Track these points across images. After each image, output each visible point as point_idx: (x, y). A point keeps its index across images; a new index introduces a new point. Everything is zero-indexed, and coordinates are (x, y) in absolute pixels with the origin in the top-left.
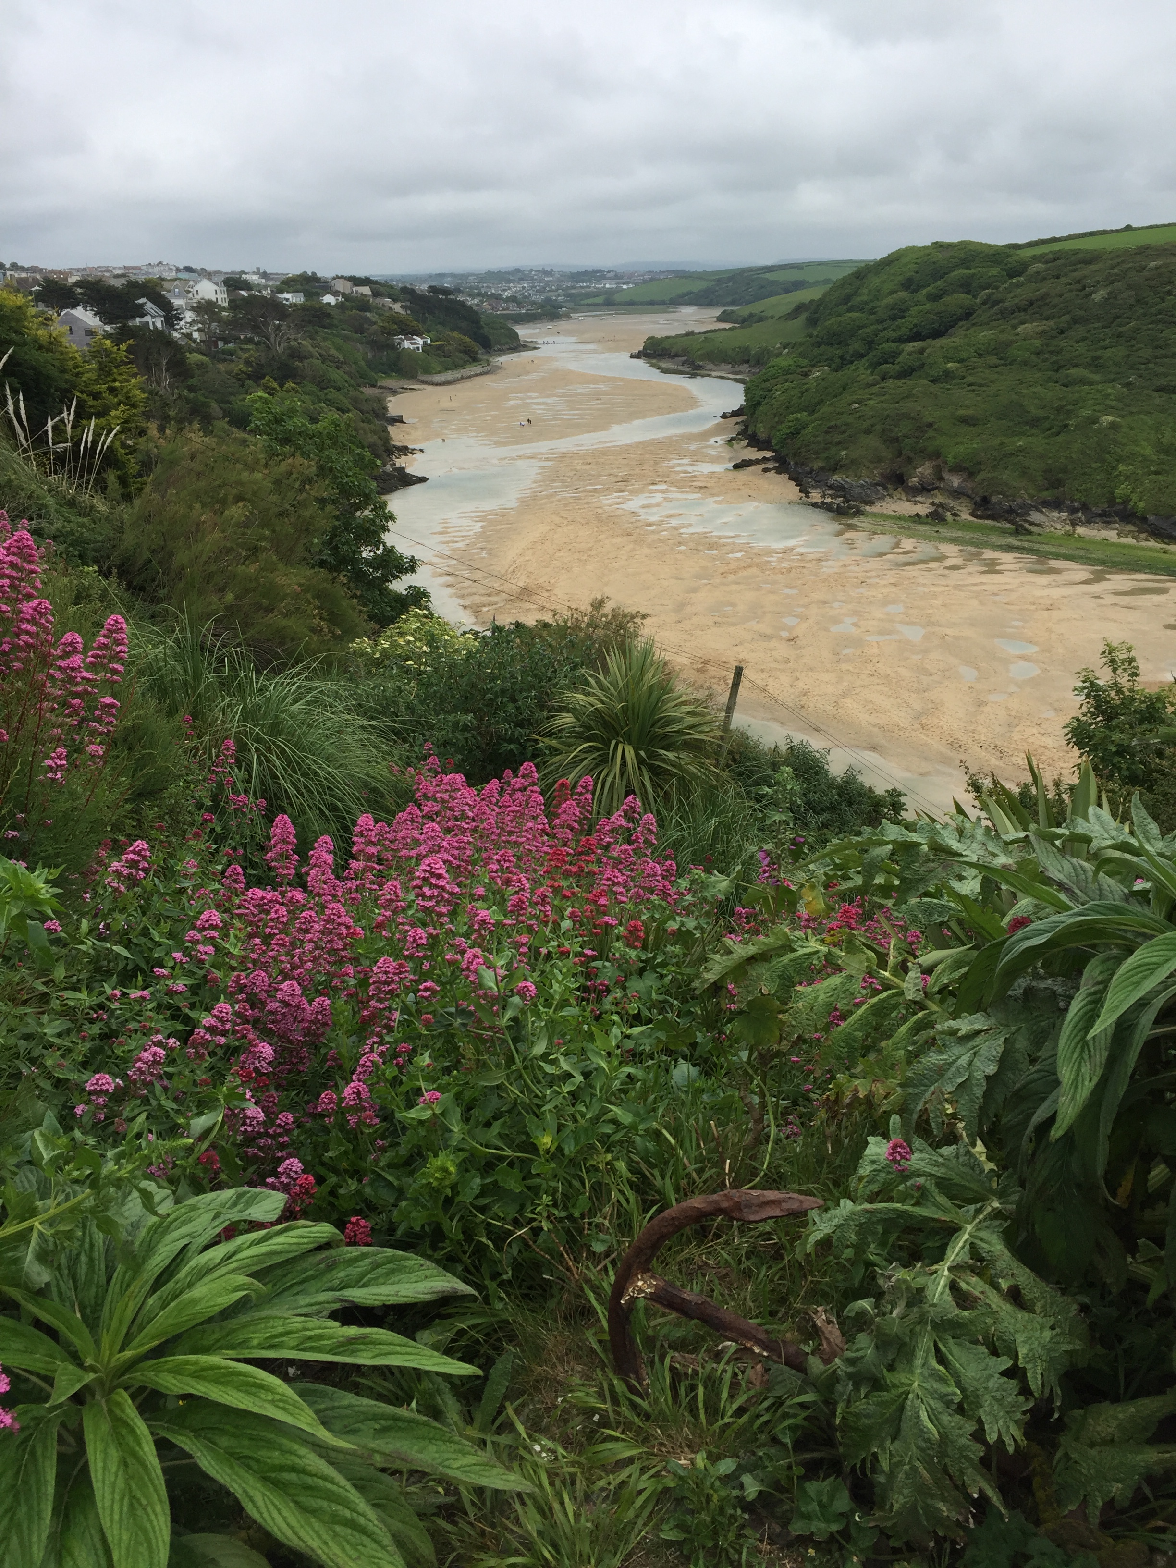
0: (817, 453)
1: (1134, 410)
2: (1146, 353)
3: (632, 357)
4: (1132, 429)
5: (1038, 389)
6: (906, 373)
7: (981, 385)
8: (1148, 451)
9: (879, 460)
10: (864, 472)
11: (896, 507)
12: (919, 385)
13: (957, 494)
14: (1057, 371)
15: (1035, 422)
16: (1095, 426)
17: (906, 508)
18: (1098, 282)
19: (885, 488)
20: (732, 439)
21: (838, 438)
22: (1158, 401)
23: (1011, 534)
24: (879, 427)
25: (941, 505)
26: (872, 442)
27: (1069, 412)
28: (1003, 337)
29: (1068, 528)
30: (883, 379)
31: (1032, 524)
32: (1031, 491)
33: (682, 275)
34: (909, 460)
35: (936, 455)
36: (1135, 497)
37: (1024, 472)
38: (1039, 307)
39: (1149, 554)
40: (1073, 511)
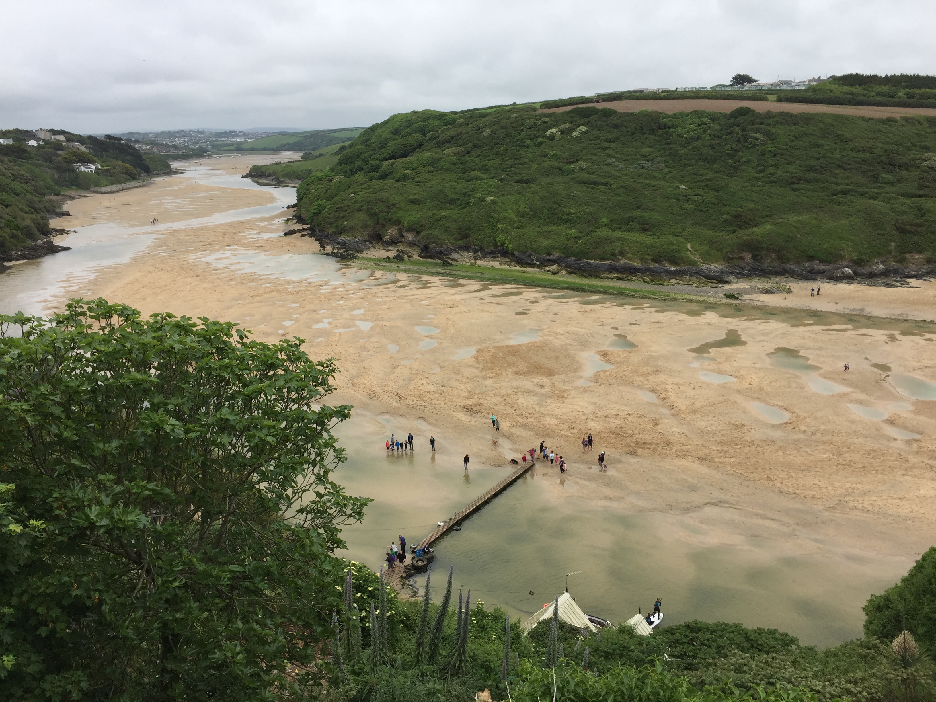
0: (331, 224)
1: (504, 193)
2: (510, 162)
3: (243, 177)
4: (504, 204)
5: (454, 183)
6: (383, 177)
7: (424, 182)
8: (513, 216)
9: (366, 226)
10: (358, 234)
11: (376, 253)
12: (389, 182)
13: (412, 244)
14: (464, 173)
15: (452, 202)
16: (484, 203)
17: (382, 253)
18: (486, 126)
19: (371, 243)
20: (288, 219)
21: (342, 215)
22: (516, 188)
23: (440, 266)
24: (365, 207)
25: (402, 251)
26: (362, 216)
27: (469, 195)
28: (436, 156)
29: (473, 261)
30: (371, 180)
31: (452, 260)
32: (451, 241)
33: (284, 134)
34: (383, 226)
35: (398, 222)
36: (507, 242)
37: (447, 230)
38: (457, 140)
39: (515, 273)
40: (475, 251)
